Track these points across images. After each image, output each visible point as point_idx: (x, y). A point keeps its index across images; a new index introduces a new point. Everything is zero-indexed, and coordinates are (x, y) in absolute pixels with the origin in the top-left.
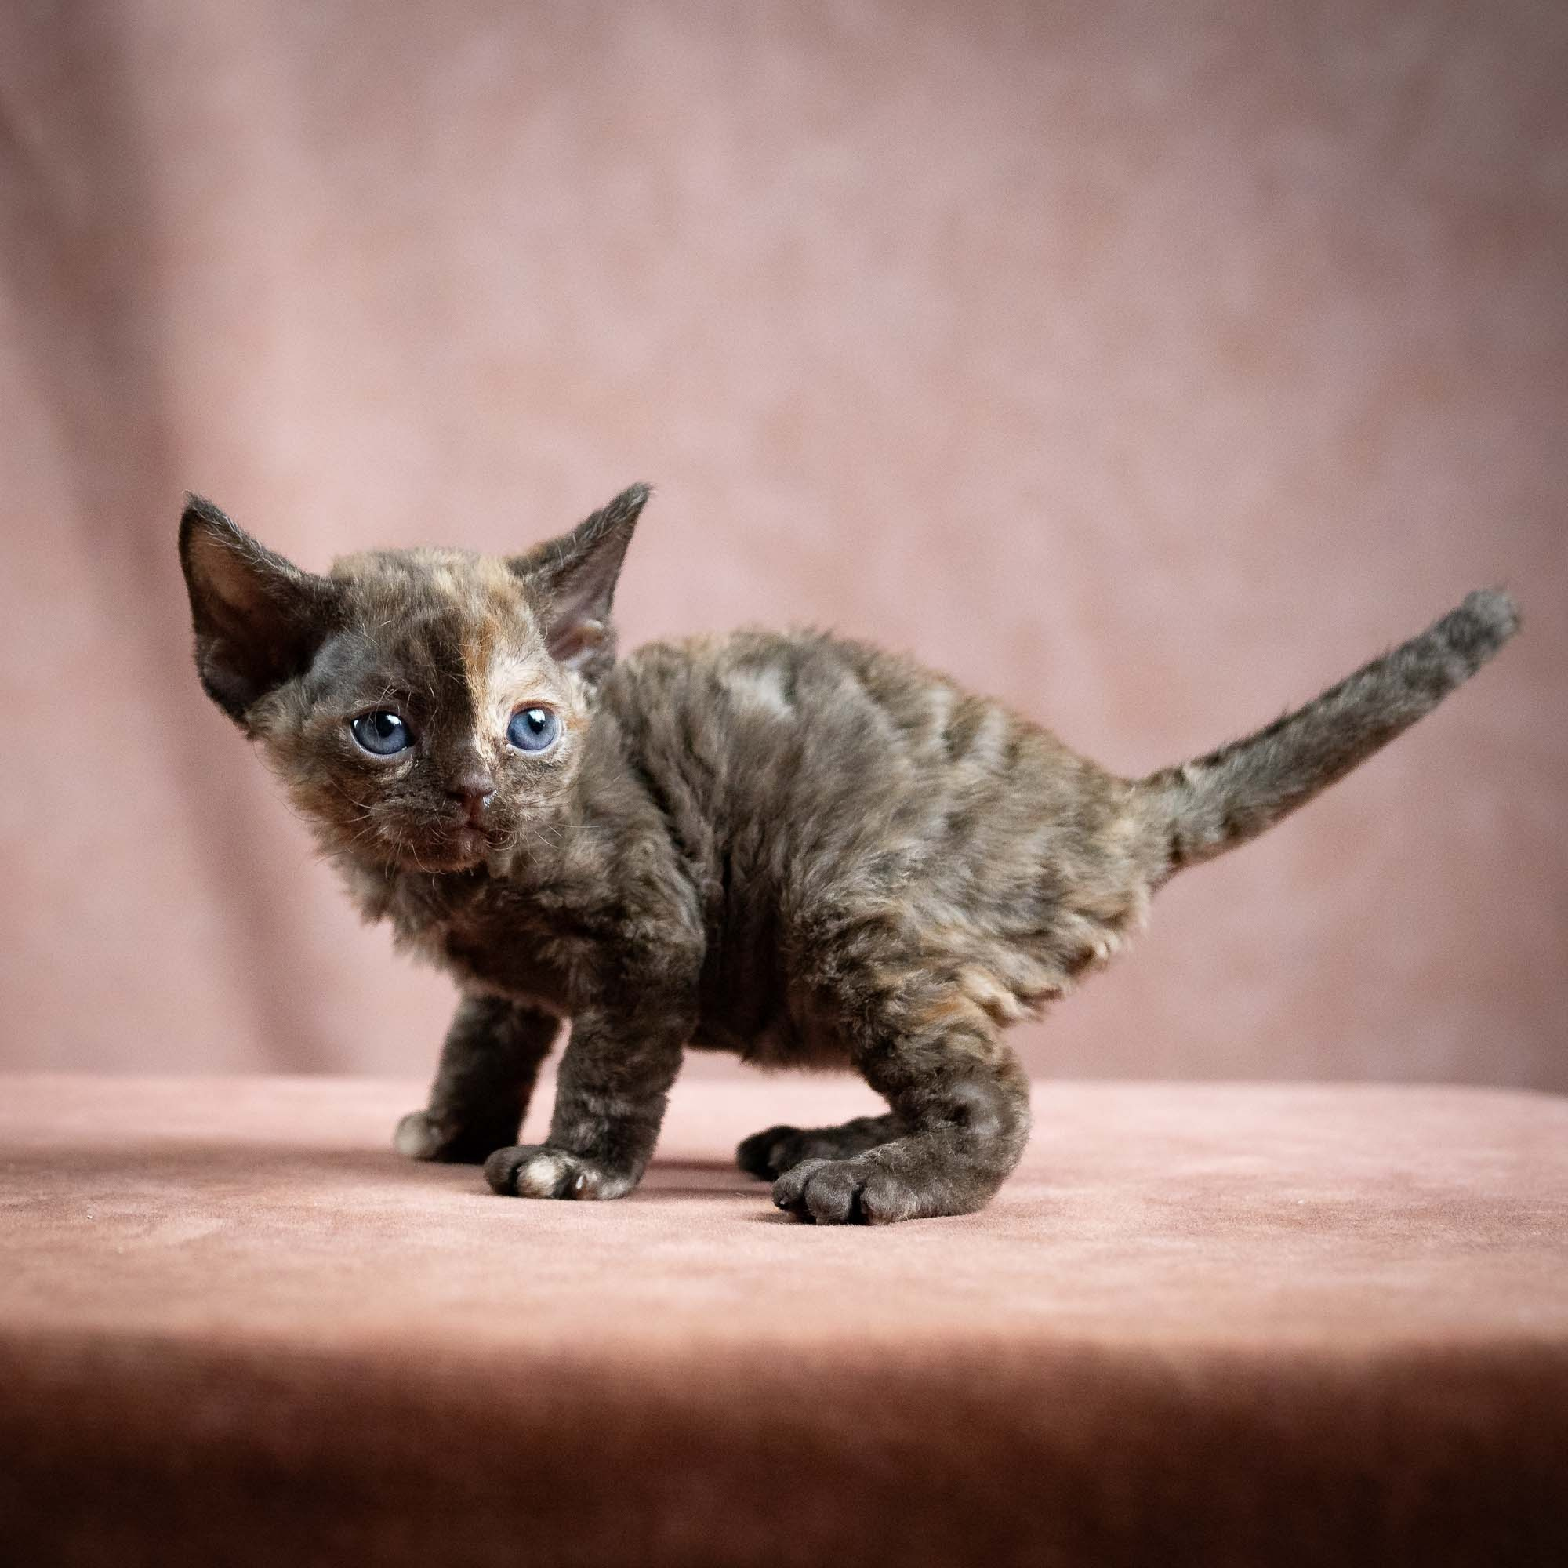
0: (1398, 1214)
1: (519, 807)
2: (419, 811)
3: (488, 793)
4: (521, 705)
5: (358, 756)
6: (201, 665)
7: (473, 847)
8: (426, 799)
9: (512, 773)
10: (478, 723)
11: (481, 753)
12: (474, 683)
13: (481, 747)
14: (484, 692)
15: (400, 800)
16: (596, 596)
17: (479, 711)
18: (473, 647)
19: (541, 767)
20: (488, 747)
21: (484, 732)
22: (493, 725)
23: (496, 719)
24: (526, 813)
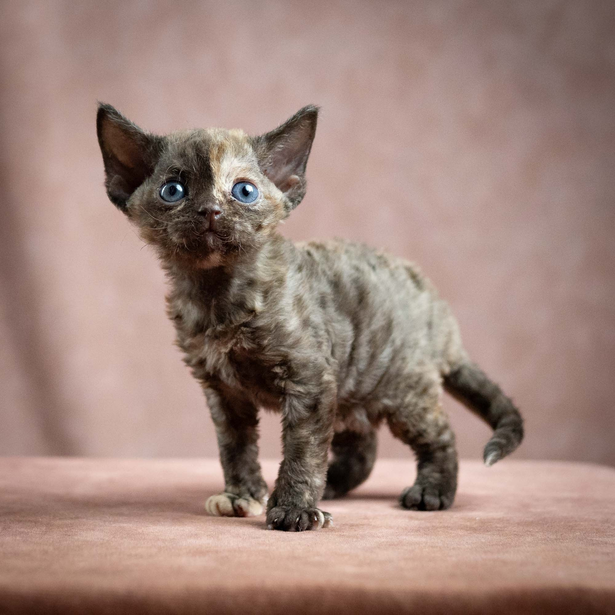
0: (519, 524)
1: (235, 222)
2: (186, 223)
3: (217, 213)
4: (237, 179)
5: (162, 204)
6: (107, 187)
7: (214, 241)
8: (189, 217)
9: (232, 208)
10: (215, 184)
11: (216, 197)
12: (214, 165)
13: (216, 193)
14: (219, 170)
15: (177, 220)
16: (298, 166)
17: (216, 178)
18: (215, 151)
19: (249, 210)
20: (221, 195)
21: (219, 188)
22: (223, 186)
23: (225, 183)
24: (238, 226)
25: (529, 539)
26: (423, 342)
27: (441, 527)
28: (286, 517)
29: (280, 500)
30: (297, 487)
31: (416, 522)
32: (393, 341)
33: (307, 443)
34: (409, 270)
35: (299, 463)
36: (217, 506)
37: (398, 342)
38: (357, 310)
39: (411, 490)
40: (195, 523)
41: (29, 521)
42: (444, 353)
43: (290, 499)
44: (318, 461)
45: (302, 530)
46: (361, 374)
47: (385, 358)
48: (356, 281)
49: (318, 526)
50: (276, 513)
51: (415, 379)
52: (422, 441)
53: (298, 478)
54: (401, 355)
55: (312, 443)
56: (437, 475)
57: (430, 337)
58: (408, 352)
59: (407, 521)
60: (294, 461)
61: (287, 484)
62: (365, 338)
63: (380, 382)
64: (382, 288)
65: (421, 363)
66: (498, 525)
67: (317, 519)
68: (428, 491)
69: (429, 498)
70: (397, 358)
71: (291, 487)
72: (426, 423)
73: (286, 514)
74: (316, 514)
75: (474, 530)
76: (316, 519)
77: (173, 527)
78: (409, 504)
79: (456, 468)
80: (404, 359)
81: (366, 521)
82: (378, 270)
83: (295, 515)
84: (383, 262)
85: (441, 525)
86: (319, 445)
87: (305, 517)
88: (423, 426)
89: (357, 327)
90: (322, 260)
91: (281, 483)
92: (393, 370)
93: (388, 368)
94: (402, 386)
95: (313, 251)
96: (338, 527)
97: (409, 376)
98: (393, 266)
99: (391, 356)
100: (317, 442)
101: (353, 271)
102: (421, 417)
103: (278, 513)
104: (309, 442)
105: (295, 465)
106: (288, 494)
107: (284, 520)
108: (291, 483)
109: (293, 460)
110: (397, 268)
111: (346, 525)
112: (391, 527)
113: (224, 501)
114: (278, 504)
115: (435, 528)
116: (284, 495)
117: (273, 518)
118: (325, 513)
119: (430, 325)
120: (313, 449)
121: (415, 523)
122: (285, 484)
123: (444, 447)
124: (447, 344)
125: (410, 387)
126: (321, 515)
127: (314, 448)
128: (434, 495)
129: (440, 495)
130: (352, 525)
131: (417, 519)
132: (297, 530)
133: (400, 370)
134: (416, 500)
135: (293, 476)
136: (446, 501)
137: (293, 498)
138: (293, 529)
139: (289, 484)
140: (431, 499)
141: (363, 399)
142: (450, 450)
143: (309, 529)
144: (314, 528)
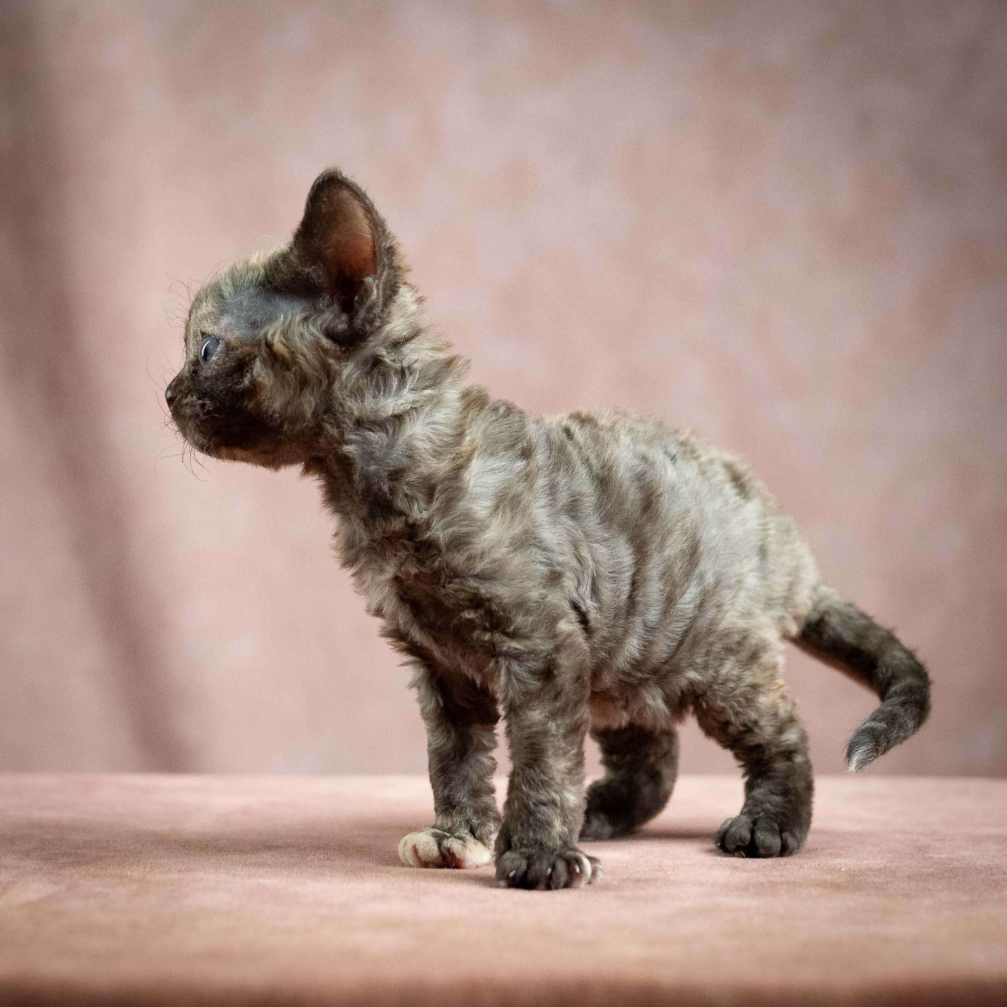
25: (927, 901)
26: (752, 580)
27: (782, 883)
28: (529, 866)
29: (515, 839)
30: (540, 812)
31: (744, 876)
32: (702, 577)
33: (545, 733)
34: (728, 467)
35: (536, 768)
36: (415, 850)
37: (710, 579)
38: (641, 521)
39: (734, 822)
40: (382, 877)
41: (110, 875)
42: (787, 601)
43: (531, 834)
44: (569, 764)
45: (556, 888)
46: (650, 629)
47: (689, 603)
48: (640, 477)
49: (581, 880)
50: (513, 861)
51: (737, 638)
52: (752, 740)
53: (540, 796)
54: (715, 600)
55: (554, 733)
56: (777, 799)
57: (764, 573)
58: (726, 595)
59: (728, 873)
60: (529, 767)
61: (523, 808)
62: (654, 568)
63: (681, 643)
64: (684, 490)
65: (747, 614)
66: (876, 880)
67: (580, 869)
68: (762, 824)
69: (762, 837)
70: (708, 605)
71: (531, 813)
72: (757, 710)
73: (528, 863)
74: (578, 861)
75: (836, 887)
76: (578, 870)
77: (345, 884)
78: (731, 847)
79: (809, 788)
80: (719, 606)
81: (660, 874)
82: (680, 463)
83: (545, 863)
84: (689, 451)
85: (783, 879)
86: (565, 736)
87: (561, 867)
88: (753, 715)
89: (641, 550)
90: (589, 441)
91: (513, 808)
92: (702, 623)
93: (694, 619)
94: (717, 648)
95: (575, 428)
96: (615, 883)
97: (727, 634)
98: (704, 459)
99: (698, 602)
100: (562, 731)
101: (636, 462)
102: (750, 702)
103: (515, 862)
104: (549, 731)
105: (530, 773)
106: (526, 825)
107: (526, 873)
108: (529, 805)
109: (527, 766)
110: (711, 462)
111: (629, 879)
112: (701, 884)
113: (426, 842)
114: (513, 845)
115: (773, 885)
116: (519, 828)
117: (508, 869)
118: (592, 859)
119: (763, 552)
120: (556, 743)
121: (741, 877)
122: (520, 810)
123: (788, 754)
124: (792, 587)
125: (729, 650)
126: (586, 862)
127: (558, 741)
128: (772, 831)
129: (781, 832)
130: (638, 881)
131: (745, 871)
132: (548, 887)
133: (713, 623)
134: (741, 840)
135: (532, 793)
136: (791, 841)
137: (534, 831)
138: (542, 886)
139: (526, 807)
140: (766, 838)
141: (655, 671)
142: (799, 759)
143: (567, 885)
144: (575, 884)
